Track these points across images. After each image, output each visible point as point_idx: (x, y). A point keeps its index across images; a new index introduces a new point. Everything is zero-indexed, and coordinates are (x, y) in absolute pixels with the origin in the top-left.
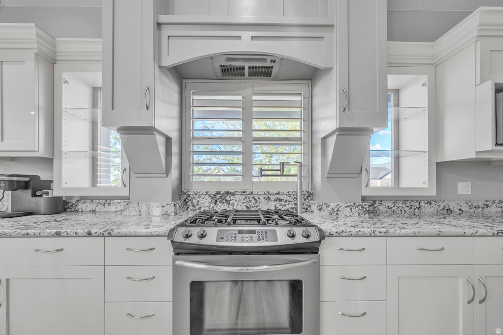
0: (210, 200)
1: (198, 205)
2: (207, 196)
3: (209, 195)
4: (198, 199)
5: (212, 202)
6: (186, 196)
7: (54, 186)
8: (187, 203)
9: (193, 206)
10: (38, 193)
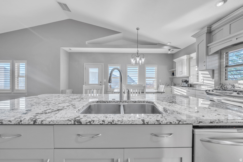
0: (231, 86)
1: (226, 88)
2: (230, 85)
3: (231, 85)
4: (226, 86)
5: (232, 87)
6: (222, 85)
7: (189, 82)
8: (222, 87)
9: (224, 88)
10: (187, 83)
